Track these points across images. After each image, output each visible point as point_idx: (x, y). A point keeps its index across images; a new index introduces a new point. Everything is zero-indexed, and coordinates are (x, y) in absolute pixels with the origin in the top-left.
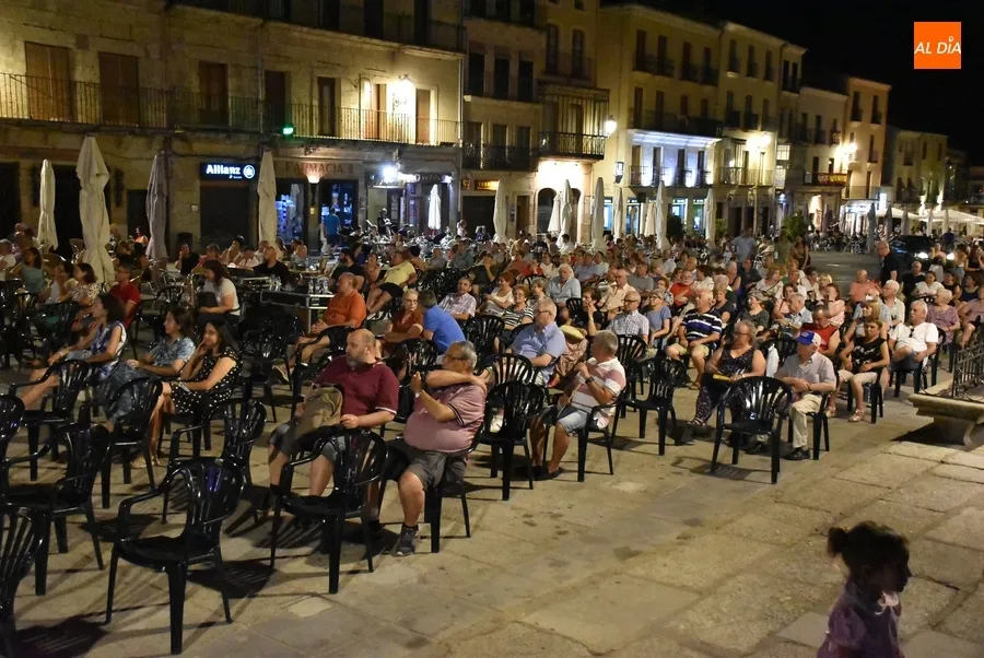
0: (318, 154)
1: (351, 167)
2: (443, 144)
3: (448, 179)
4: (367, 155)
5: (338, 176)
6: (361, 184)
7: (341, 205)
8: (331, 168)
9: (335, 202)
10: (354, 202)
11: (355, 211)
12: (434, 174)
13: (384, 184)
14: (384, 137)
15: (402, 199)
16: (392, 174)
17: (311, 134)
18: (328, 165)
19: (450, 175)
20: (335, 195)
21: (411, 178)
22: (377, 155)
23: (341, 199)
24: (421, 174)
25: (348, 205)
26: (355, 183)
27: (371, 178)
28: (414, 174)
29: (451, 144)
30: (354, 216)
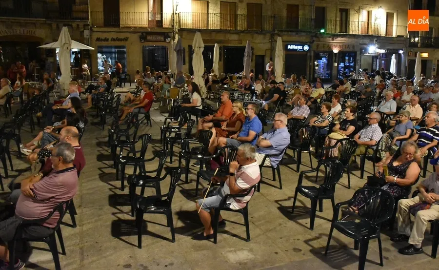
0: (338, 40)
1: (353, 47)
2: (398, 36)
3: (401, 52)
4: (361, 41)
5: (348, 50)
6: (358, 53)
7: (349, 63)
8: (344, 47)
9: (347, 61)
10: (355, 61)
11: (355, 65)
12: (393, 50)
13: (369, 53)
14: (370, 33)
15: (378, 60)
16: (373, 49)
17: (335, 32)
18: (342, 45)
19: (402, 50)
20: (347, 58)
21: (383, 51)
22: (366, 41)
23: (349, 60)
24: (388, 49)
25: (352, 62)
26: (355, 53)
27: (363, 50)
28: (384, 49)
29: (403, 36)
30: (354, 67)
